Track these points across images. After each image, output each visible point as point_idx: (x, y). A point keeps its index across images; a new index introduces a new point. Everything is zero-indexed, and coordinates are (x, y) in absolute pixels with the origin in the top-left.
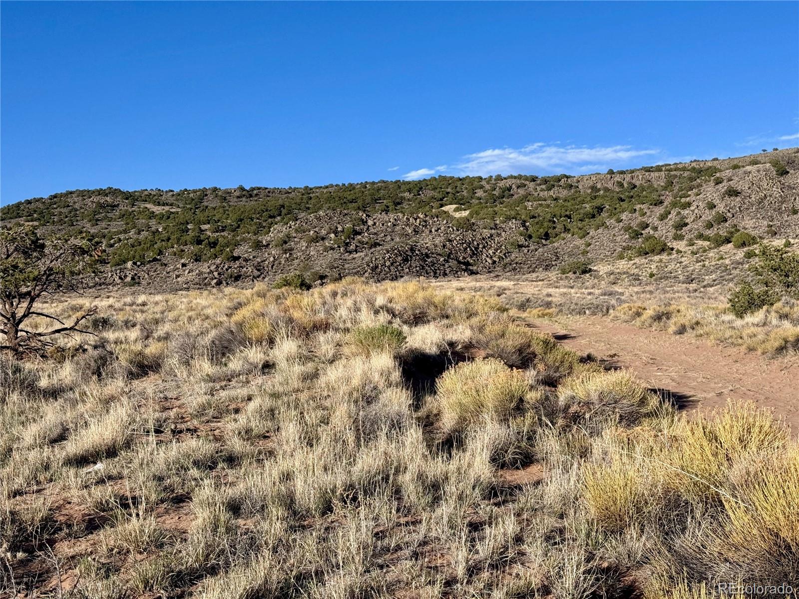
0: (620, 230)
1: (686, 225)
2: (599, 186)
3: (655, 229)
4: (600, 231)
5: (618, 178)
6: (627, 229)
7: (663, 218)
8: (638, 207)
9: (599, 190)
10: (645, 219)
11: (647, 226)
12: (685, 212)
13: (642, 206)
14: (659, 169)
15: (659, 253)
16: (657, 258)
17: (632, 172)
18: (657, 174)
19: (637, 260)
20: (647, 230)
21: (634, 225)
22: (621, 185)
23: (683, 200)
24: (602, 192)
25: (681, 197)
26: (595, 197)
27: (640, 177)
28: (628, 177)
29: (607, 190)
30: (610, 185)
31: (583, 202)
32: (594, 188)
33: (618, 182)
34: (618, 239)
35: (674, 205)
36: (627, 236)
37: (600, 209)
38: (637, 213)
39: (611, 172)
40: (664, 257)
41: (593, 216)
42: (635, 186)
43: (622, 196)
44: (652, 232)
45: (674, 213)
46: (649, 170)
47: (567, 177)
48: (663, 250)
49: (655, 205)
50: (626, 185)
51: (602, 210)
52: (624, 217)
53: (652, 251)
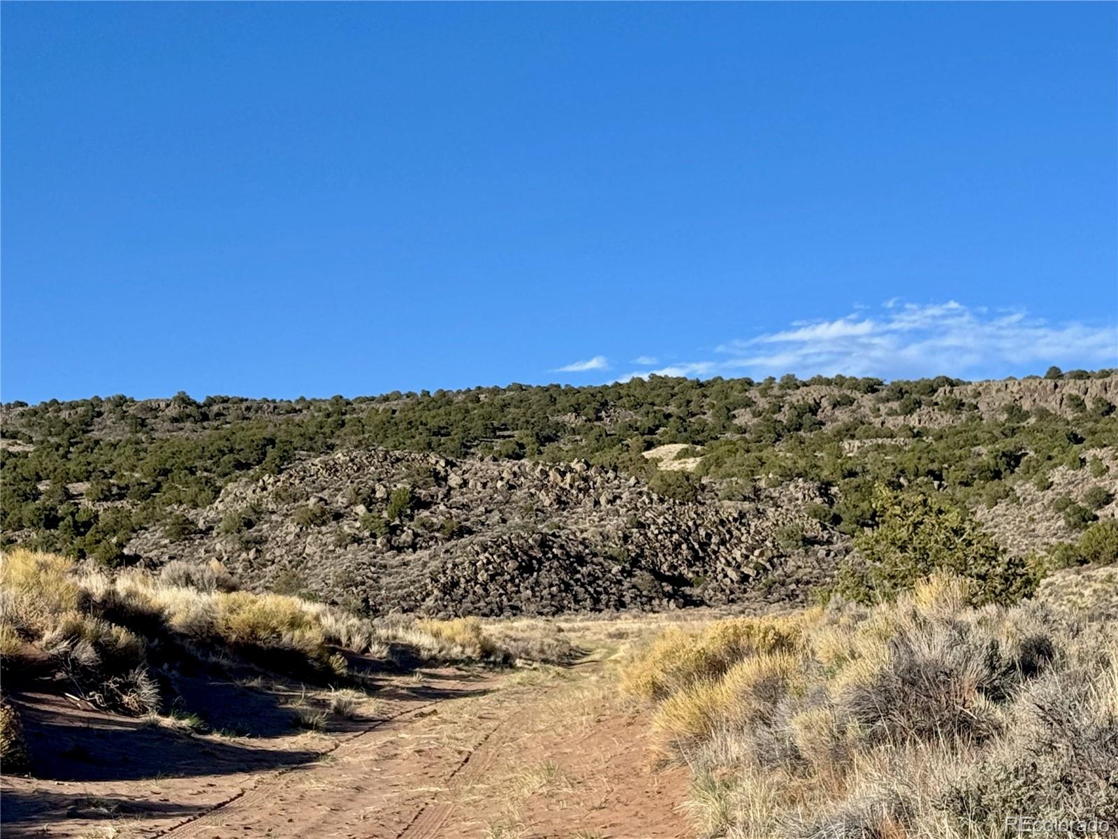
0: (1046, 508)
2: (1026, 405)
4: (1000, 508)
5: (1071, 388)
6: (1062, 505)
8: (1089, 455)
9: (1026, 415)
10: (1104, 483)
11: (1109, 499)
13: (1099, 453)
15: (1112, 562)
16: (1103, 572)
17: (1105, 374)
19: (1058, 576)
20: (1108, 509)
21: (1078, 495)
22: (1078, 404)
24: (1032, 420)
26: (1014, 431)
28: (1095, 387)
29: (1043, 414)
30: (1052, 405)
31: (976, 441)
32: (1014, 411)
33: (1071, 397)
34: (1041, 528)
36: (1062, 523)
37: (1013, 459)
38: (1088, 468)
39: (1055, 374)
41: (997, 475)
42: (1111, 409)
43: (1079, 431)
47: (952, 384)
50: (1089, 405)
51: (1017, 460)
52: (1056, 476)
53: (1096, 556)
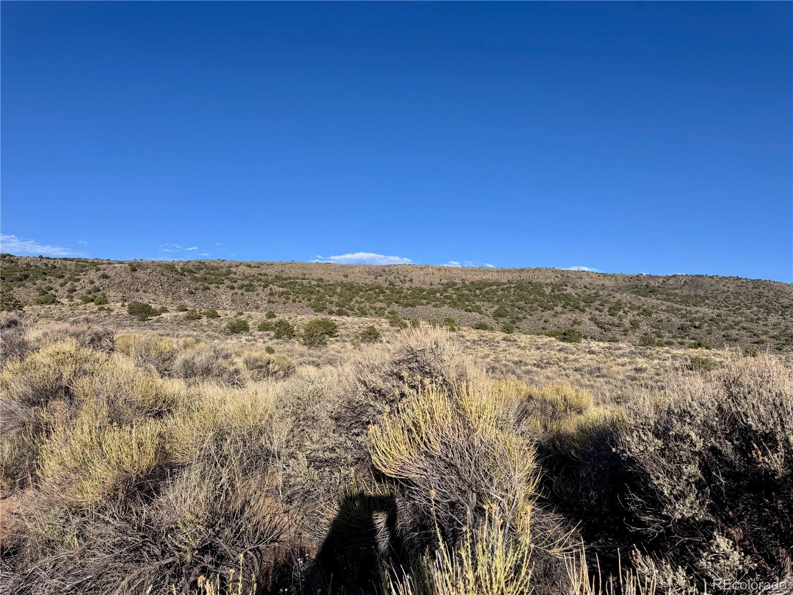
0: (34, 290)
1: (76, 291)
2: (32, 264)
3: (57, 291)
4: (21, 288)
5: (45, 261)
6: (38, 289)
7: (62, 285)
8: (48, 278)
9: (32, 266)
10: (51, 285)
11: (52, 289)
12: (76, 284)
13: (50, 278)
14: (72, 260)
15: (50, 304)
16: (48, 306)
17: (55, 259)
18: (70, 262)
19: (35, 307)
20: (51, 291)
21: (43, 287)
22: (46, 265)
23: (76, 277)
24: (33, 268)
25: (75, 275)
26: (27, 270)
27: (60, 263)
28: (52, 262)
29: (36, 266)
30: (39, 264)
31: (16, 271)
32: (28, 265)
33: (45, 263)
34: (32, 294)
35: (70, 279)
36: (38, 293)
37: (26, 277)
38: (47, 281)
39: (41, 257)
40: (53, 306)
41: (21, 280)
42: (56, 267)
43: (46, 272)
44: (54, 293)
45: (69, 283)
46: (65, 259)
47: (11, 256)
48: (53, 302)
49: (59, 278)
50: (50, 266)
51: (27, 277)
52: (38, 282)
53: (46, 302)
